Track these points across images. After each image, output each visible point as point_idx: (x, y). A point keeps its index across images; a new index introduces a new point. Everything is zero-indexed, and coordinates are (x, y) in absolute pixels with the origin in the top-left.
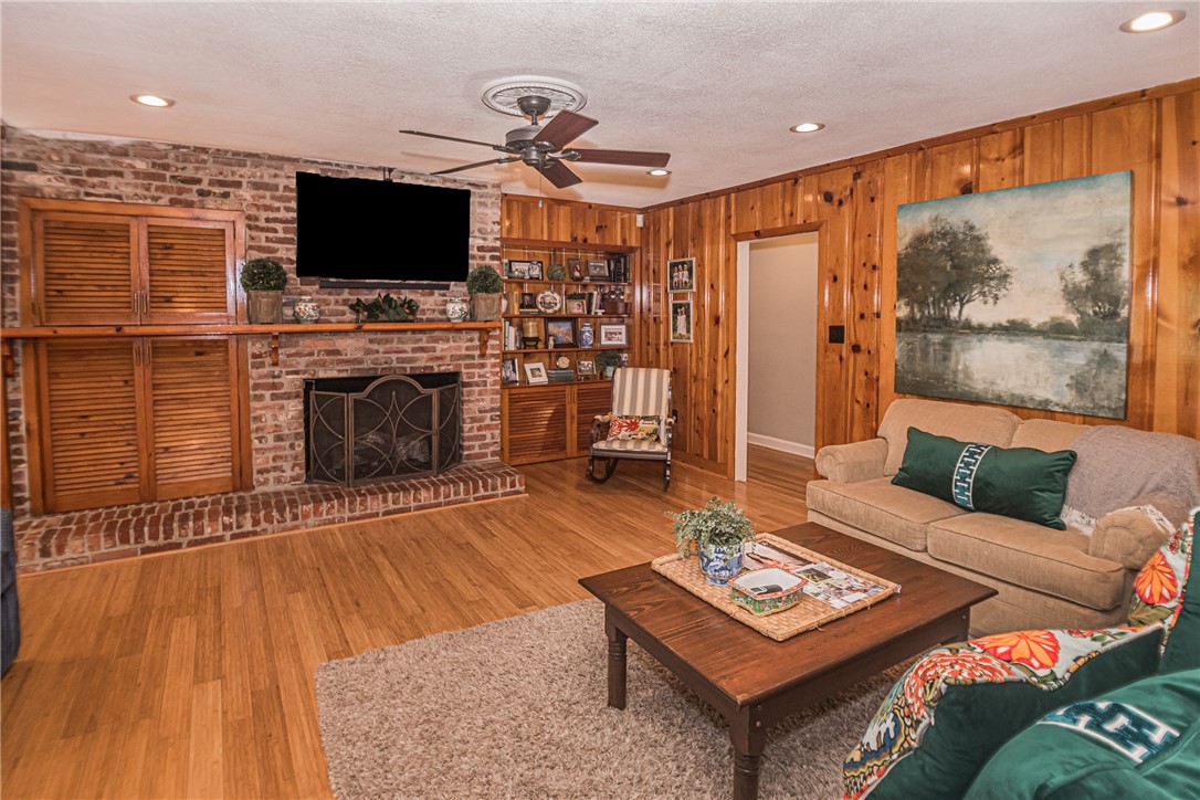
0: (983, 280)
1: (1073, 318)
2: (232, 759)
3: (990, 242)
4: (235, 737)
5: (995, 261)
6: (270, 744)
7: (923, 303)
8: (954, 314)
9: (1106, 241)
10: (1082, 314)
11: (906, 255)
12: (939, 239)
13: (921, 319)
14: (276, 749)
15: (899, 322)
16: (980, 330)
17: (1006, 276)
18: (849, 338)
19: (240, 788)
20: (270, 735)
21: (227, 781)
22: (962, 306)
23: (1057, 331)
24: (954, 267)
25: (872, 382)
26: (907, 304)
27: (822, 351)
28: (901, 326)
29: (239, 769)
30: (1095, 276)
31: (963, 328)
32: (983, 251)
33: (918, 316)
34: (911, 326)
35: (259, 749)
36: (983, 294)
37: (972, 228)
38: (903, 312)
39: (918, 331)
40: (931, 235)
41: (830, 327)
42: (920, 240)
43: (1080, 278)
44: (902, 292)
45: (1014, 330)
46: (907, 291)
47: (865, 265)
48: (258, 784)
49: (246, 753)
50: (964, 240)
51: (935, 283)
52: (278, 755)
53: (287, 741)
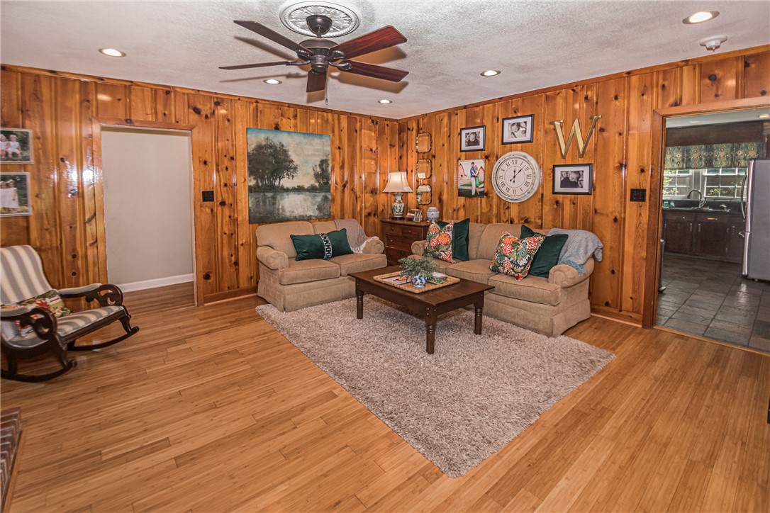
0: (288, 169)
1: (317, 184)
2: (559, 472)
3: (290, 153)
4: (545, 484)
5: (292, 161)
6: (534, 462)
7: (262, 179)
8: (277, 183)
9: (325, 158)
10: (320, 183)
11: (253, 154)
12: (269, 148)
13: (262, 186)
14: (535, 456)
15: (250, 188)
16: (288, 190)
17: (296, 168)
18: (218, 198)
19: (568, 455)
20: (529, 465)
21: (571, 464)
22: (280, 180)
23: (312, 189)
24: (276, 162)
25: (234, 221)
26: (254, 179)
27: (198, 207)
28: (251, 189)
29: (560, 464)
30: (322, 169)
31: (281, 190)
32: (287, 157)
33: (260, 184)
34: (257, 189)
35: (541, 465)
36: (288, 175)
37: (283, 146)
38: (253, 183)
39: (261, 192)
40: (265, 146)
41: (203, 192)
42: (260, 148)
43: (318, 170)
44: (251, 172)
45: (299, 189)
46: (254, 172)
47: (226, 156)
48: (559, 449)
49: (549, 468)
50: (280, 151)
51: (268, 169)
52: (537, 453)
53: (526, 455)
